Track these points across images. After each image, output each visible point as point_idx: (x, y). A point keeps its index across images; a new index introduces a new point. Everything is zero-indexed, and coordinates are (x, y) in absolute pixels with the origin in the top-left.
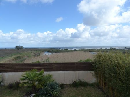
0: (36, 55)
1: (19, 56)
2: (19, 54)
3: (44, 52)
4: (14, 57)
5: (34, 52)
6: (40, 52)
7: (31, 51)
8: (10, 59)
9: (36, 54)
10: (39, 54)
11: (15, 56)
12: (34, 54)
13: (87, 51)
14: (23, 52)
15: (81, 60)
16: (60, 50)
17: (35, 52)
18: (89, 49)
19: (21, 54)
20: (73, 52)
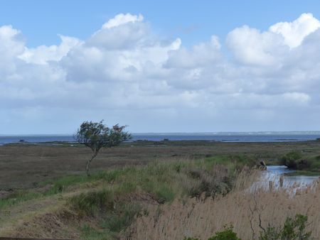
0: (205, 190)
1: (99, 189)
2: (102, 177)
3: (262, 166)
4: (73, 199)
5: (194, 165)
6: (231, 166)
7: (174, 161)
8: (47, 210)
9: (209, 179)
10: (226, 180)
11: (78, 193)
12: (196, 183)
14: (122, 164)
17: (200, 165)
19: (112, 179)
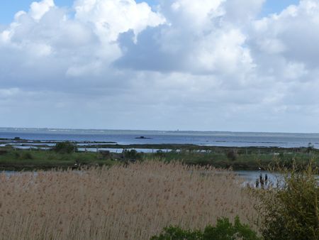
13: (211, 164)
15: (171, 231)
16: (17, 154)
18: (230, 152)
20: (116, 170)
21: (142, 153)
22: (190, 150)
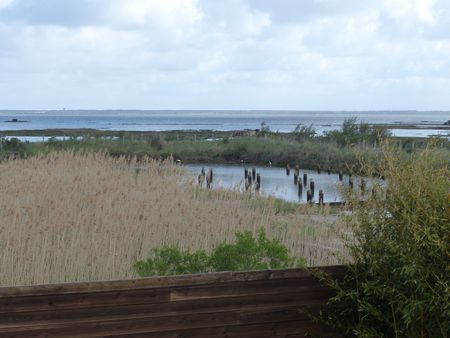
21: (28, 142)
22: (97, 136)
